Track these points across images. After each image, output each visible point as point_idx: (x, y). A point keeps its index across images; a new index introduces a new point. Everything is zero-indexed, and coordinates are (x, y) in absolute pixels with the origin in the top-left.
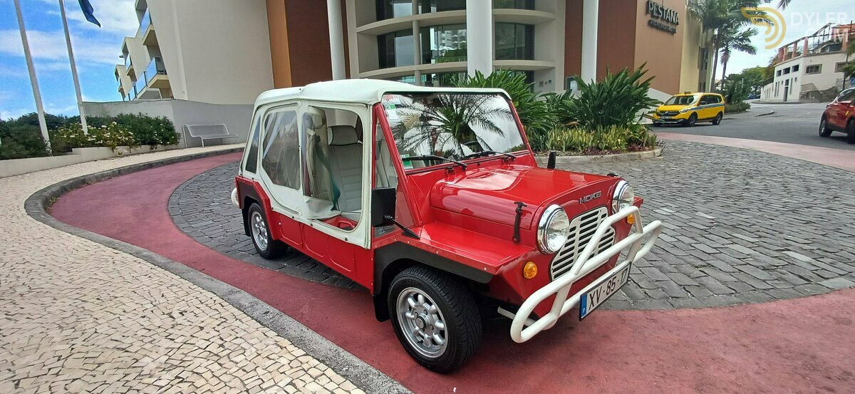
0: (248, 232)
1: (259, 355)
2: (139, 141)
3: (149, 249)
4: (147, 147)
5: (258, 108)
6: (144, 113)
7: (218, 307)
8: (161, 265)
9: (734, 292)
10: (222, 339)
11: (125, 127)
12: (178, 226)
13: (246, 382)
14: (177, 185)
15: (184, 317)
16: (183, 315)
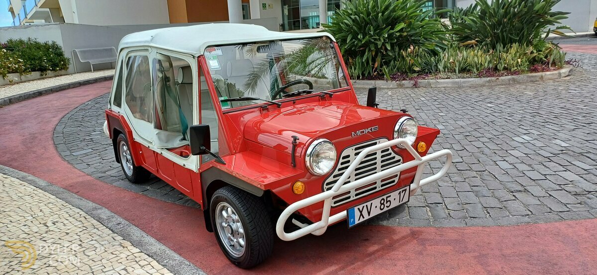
0: (118, 160)
1: (106, 251)
2: (28, 68)
3: (34, 174)
4: (37, 74)
5: (122, 50)
6: (33, 38)
7: (82, 219)
8: (41, 187)
9: (530, 213)
10: (81, 241)
11: (14, 53)
12: (60, 154)
13: (93, 268)
14: (63, 114)
15: (55, 226)
16: (55, 224)
